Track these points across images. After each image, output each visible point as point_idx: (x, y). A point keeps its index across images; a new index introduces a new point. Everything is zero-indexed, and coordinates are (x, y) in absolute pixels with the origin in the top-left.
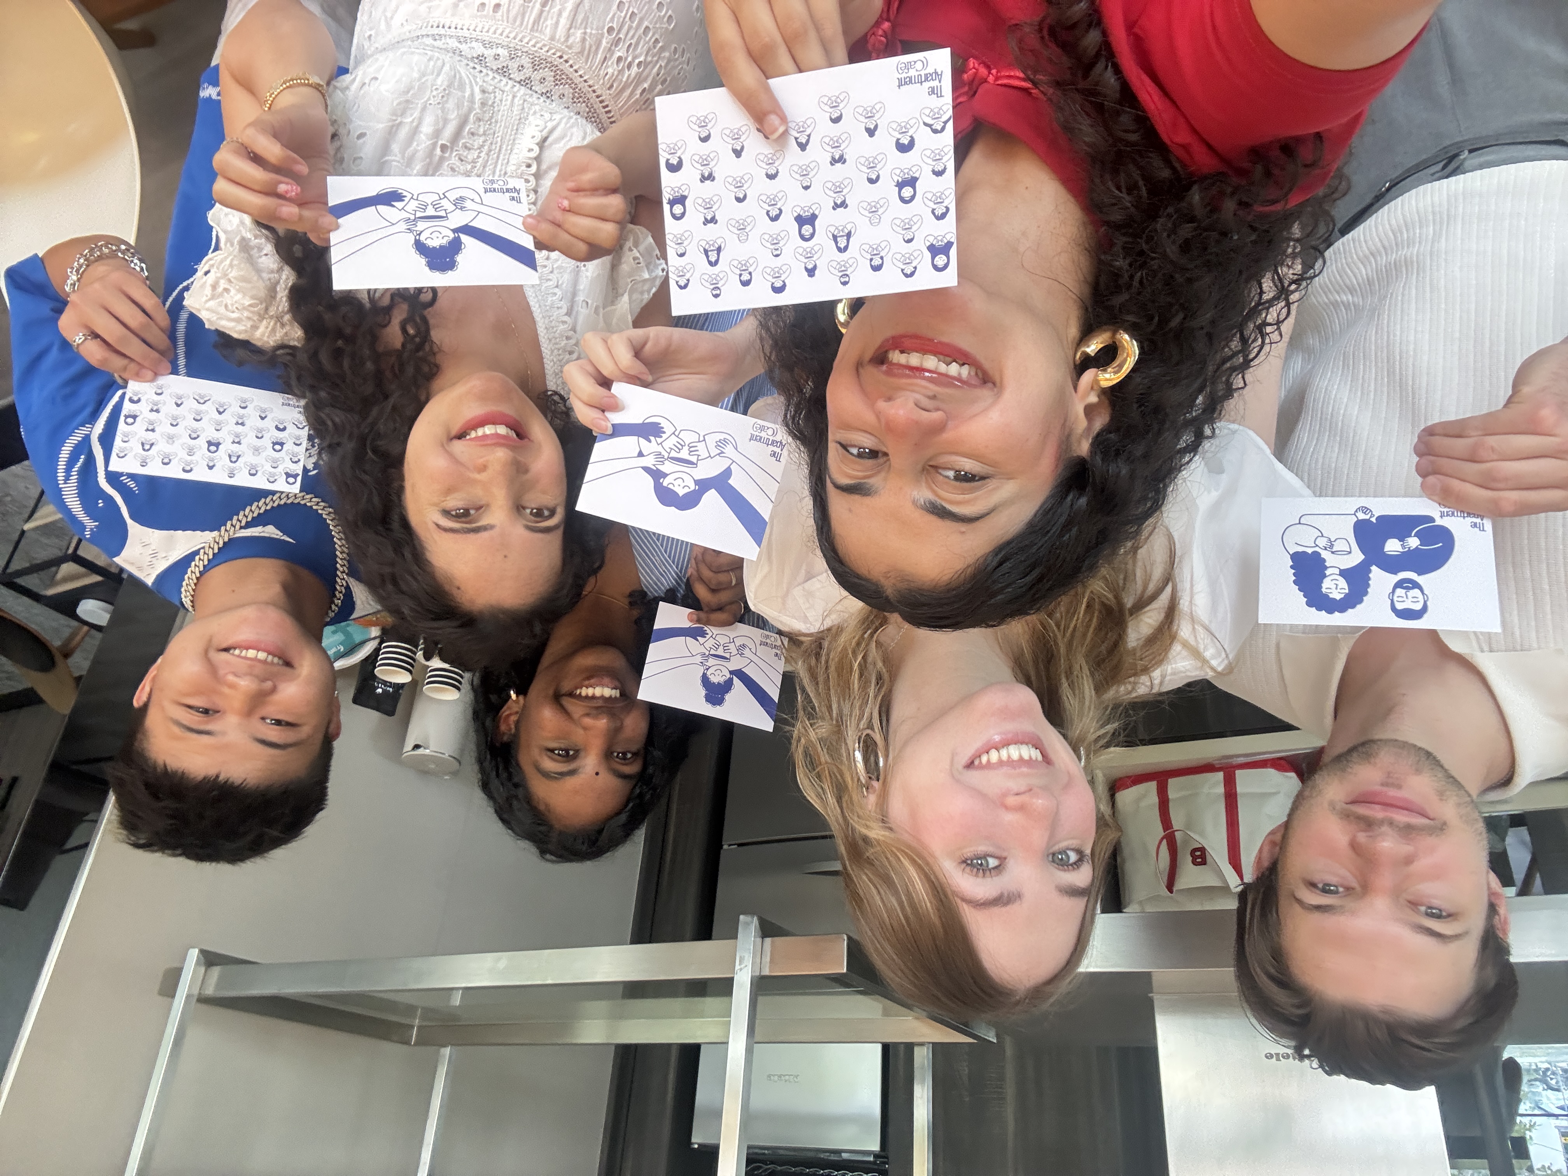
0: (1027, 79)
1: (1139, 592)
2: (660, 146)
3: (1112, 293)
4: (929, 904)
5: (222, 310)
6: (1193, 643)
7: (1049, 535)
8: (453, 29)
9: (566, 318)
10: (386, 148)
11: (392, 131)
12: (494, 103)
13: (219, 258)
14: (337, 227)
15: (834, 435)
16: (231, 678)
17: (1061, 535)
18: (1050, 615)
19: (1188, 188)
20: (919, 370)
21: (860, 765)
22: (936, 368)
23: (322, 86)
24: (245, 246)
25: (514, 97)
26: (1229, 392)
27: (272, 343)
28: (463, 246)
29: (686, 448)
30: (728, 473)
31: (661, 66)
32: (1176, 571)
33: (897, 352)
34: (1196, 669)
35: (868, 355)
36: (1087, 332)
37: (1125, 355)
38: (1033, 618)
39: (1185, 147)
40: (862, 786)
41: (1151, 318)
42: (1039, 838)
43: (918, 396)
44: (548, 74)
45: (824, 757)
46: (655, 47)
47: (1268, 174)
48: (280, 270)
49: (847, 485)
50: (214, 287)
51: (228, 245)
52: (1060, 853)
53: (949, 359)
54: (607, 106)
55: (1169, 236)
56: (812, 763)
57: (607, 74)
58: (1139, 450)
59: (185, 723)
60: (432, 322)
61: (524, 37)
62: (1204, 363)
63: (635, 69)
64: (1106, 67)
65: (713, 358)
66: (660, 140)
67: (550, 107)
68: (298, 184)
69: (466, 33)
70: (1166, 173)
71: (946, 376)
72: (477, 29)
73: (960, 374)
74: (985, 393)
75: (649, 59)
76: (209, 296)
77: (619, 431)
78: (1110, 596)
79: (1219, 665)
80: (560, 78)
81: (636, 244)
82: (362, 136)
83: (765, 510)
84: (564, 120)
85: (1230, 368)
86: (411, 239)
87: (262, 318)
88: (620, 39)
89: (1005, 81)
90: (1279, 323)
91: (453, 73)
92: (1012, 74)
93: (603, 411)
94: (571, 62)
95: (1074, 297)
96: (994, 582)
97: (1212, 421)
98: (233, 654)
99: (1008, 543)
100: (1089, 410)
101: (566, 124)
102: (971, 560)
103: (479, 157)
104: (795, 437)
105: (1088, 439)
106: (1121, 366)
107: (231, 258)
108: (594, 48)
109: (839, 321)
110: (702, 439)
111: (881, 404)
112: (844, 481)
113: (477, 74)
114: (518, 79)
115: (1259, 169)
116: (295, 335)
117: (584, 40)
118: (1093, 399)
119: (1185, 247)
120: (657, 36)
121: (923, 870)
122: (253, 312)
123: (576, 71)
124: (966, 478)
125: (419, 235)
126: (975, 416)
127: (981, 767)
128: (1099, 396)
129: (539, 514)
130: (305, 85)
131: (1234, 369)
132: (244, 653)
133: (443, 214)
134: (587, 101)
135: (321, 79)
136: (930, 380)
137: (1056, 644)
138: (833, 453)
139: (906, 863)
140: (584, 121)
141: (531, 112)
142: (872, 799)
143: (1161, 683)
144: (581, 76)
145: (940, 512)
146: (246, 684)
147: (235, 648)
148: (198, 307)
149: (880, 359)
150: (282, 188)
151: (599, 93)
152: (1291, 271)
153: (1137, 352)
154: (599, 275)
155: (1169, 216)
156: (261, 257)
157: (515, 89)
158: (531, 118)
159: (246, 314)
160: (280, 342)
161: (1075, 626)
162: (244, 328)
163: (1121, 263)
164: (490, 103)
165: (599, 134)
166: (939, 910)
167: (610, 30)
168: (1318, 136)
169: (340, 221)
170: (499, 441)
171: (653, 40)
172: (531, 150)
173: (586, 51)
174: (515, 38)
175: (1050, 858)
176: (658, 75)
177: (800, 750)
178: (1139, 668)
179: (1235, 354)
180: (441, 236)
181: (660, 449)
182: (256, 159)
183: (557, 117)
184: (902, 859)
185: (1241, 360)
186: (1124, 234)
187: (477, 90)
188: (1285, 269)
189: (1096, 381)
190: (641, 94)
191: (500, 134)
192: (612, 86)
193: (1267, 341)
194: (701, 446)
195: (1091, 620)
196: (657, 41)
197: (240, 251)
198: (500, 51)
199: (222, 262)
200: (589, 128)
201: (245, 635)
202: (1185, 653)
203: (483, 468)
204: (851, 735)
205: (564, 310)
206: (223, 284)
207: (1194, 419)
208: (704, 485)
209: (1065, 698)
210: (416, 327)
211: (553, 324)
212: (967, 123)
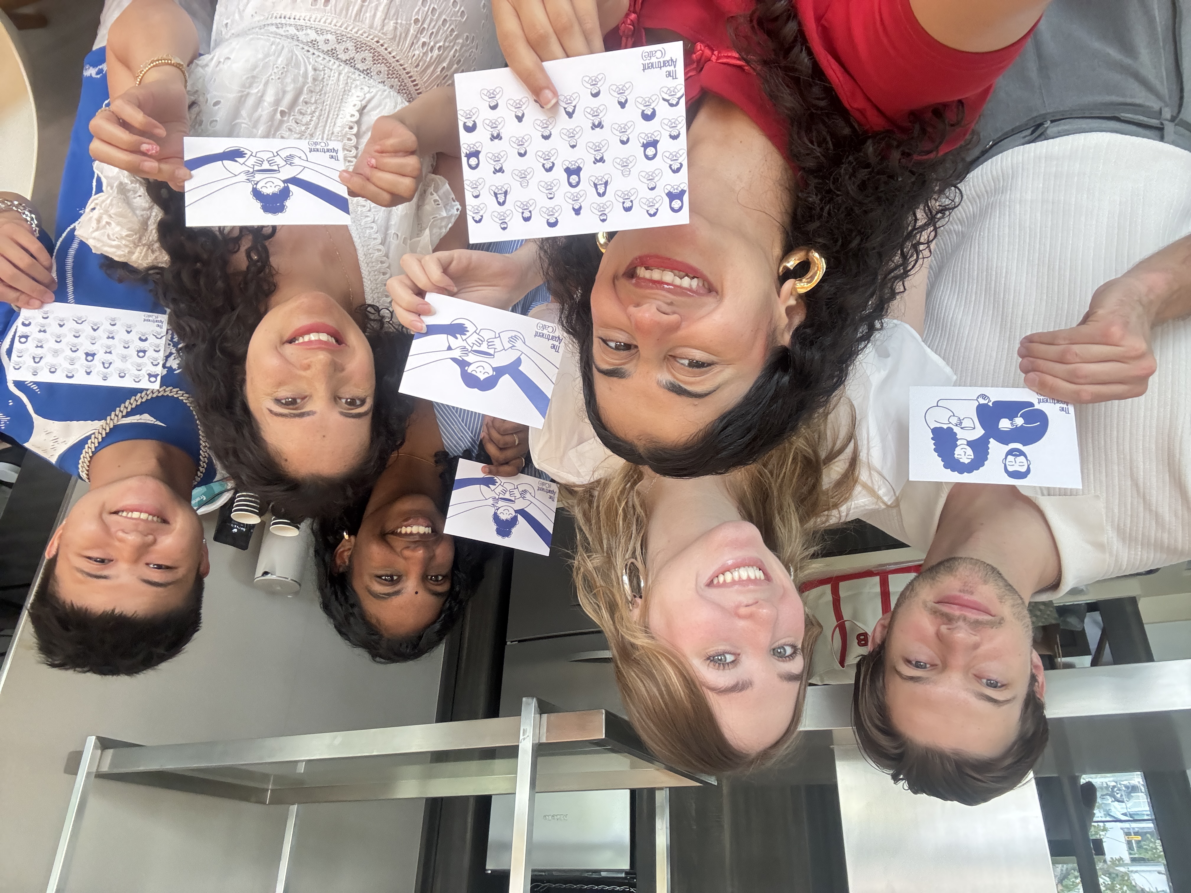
0: (742, 59)
1: (830, 447)
2: (458, 112)
3: (807, 222)
4: (682, 693)
5: (105, 238)
6: (870, 484)
7: (761, 406)
8: (292, 20)
9: (381, 247)
10: (236, 113)
11: (241, 100)
12: (324, 78)
13: (101, 199)
14: (191, 177)
15: (597, 332)
16: (120, 534)
17: (770, 406)
18: (765, 465)
19: (864, 142)
20: (659, 283)
21: (627, 587)
22: (673, 281)
23: (182, 65)
24: (122, 189)
25: (340, 74)
26: (893, 295)
27: (145, 265)
28: (291, 194)
29: (485, 343)
30: (518, 361)
31: (456, 50)
32: (857, 432)
33: (643, 268)
34: (873, 504)
35: (622, 270)
36: (788, 251)
37: (816, 269)
38: (753, 468)
39: (862, 112)
40: (628, 602)
41: (836, 241)
42: (764, 639)
43: (660, 303)
44: (367, 55)
45: (600, 581)
46: (451, 35)
47: (923, 131)
48: (151, 208)
49: (607, 370)
50: (99, 221)
51: (109, 188)
52: (779, 648)
53: (683, 274)
54: (415, 81)
55: (850, 178)
56: (590, 586)
57: (414, 55)
58: (828, 340)
59: (86, 570)
60: (271, 250)
61: (348, 25)
62: (876, 275)
63: (436, 52)
64: (802, 50)
65: (503, 274)
66: (459, 107)
67: (369, 82)
68: (158, 144)
69: (302, 22)
70: (847, 131)
71: (680, 287)
72: (311, 20)
73: (691, 285)
74: (710, 300)
75: (447, 44)
76: (95, 228)
77: (433, 330)
78: (810, 451)
79: (889, 500)
80: (377, 58)
81: (436, 190)
82: (216, 103)
83: (548, 389)
84: (380, 93)
85: (893, 277)
86: (250, 187)
87: (136, 246)
88: (424, 28)
89: (725, 60)
90: (929, 242)
91: (290, 54)
92: (730, 54)
93: (419, 315)
94: (386, 46)
95: (778, 224)
96: (719, 442)
97: (880, 317)
98: (121, 516)
99: (730, 413)
100: (789, 311)
101: (381, 95)
102: (702, 426)
103: (311, 120)
104: (568, 332)
105: (789, 331)
106: (812, 277)
107: (111, 198)
108: (403, 35)
109: (600, 244)
110: (497, 336)
111: (632, 309)
112: (605, 367)
113: (311, 56)
114: (344, 59)
115: (917, 127)
116: (163, 259)
117: (396, 28)
118: (792, 302)
119: (863, 186)
120: (452, 26)
121: (678, 668)
122: (129, 241)
123: (390, 53)
124: (697, 365)
125: (256, 184)
126: (703, 317)
127: (719, 586)
128: (796, 300)
129: (352, 403)
130: (168, 64)
131: (896, 278)
132: (130, 515)
133: (276, 168)
134: (399, 77)
135: (182, 60)
136: (669, 291)
137: (770, 487)
138: (597, 347)
139: (665, 663)
140: (396, 94)
141: (353, 86)
142: (636, 613)
143: (847, 515)
144: (394, 57)
145: (678, 390)
146: (133, 539)
147: (123, 511)
148: (87, 236)
149: (631, 274)
150: (145, 147)
151: (408, 70)
152: (937, 204)
153: (825, 266)
154: (406, 214)
155: (850, 163)
156: (135, 198)
157: (341, 68)
158: (353, 91)
159: (124, 242)
160: (151, 264)
161: (785, 473)
162: (122, 253)
163: (813, 199)
164: (321, 78)
165: (407, 104)
166: (690, 697)
167: (416, 21)
168: (960, 102)
169: (193, 172)
170: (321, 345)
171: (450, 29)
172: (352, 116)
173: (397, 38)
174: (341, 27)
175: (772, 653)
176: (454, 57)
177: (580, 576)
178: (831, 504)
179: (897, 267)
180: (273, 186)
181: (464, 344)
182: (124, 124)
183: (374, 90)
184: (661, 660)
185: (902, 271)
186: (815, 177)
187: (310, 68)
188: (933, 202)
189: (794, 288)
190: (441, 71)
191: (328, 103)
192: (418, 65)
193: (921, 256)
194: (497, 342)
195: (795, 469)
196: (452, 30)
197: (118, 193)
198: (329, 37)
199: (103, 201)
200: (399, 99)
201: (131, 500)
202: (864, 492)
203: (308, 367)
204: (619, 562)
205: (379, 241)
206: (105, 219)
207: (869, 315)
208: (500, 372)
209: (778, 528)
210: (258, 254)
211: (370, 251)
212: (695, 92)
